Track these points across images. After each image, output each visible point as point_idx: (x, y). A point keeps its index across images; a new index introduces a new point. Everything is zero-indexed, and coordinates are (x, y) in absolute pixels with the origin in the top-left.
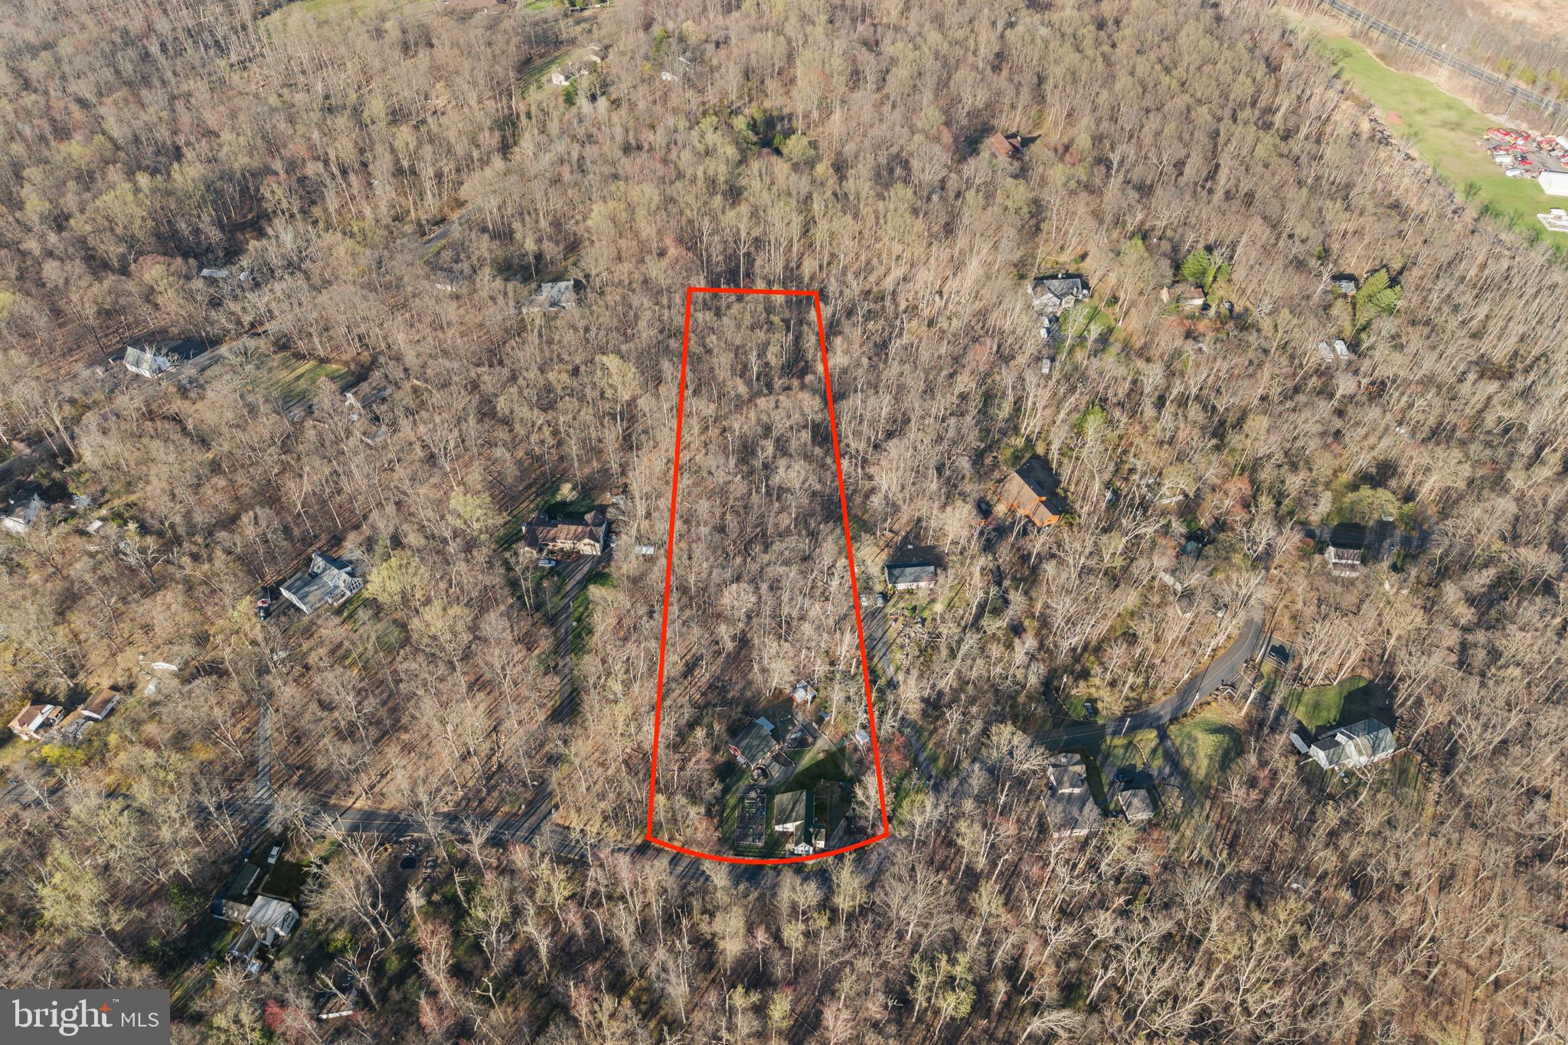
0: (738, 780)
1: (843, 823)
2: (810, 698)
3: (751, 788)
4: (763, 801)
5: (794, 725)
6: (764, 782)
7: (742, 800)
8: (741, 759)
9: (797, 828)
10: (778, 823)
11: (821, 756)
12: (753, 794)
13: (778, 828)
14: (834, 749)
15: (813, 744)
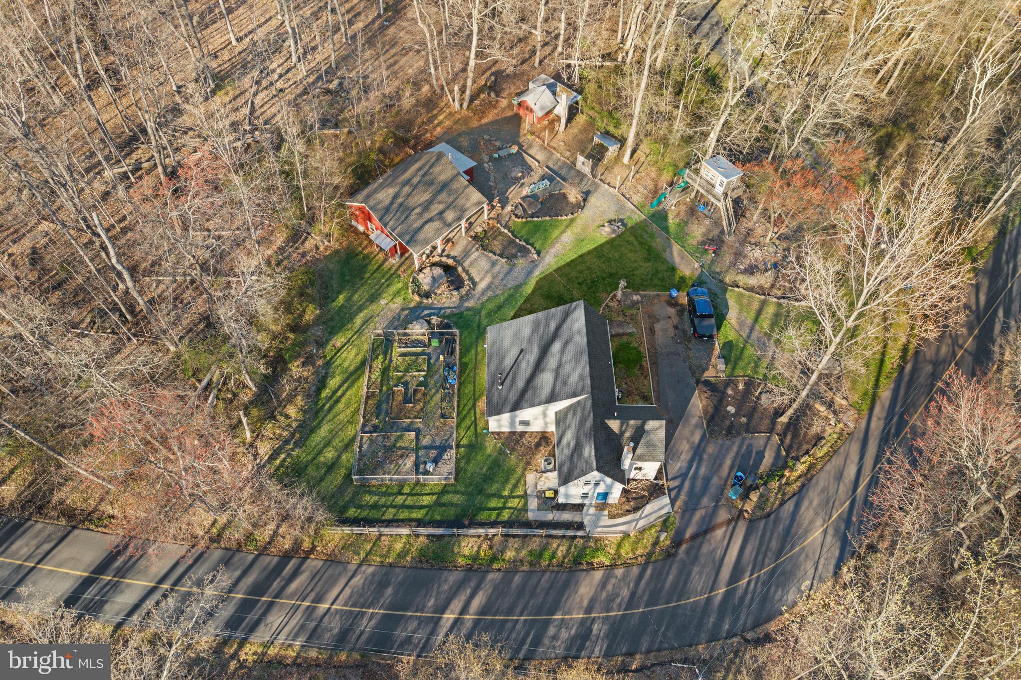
0: (374, 298)
1: (698, 403)
2: (562, 110)
3: (414, 314)
4: (448, 345)
5: (528, 169)
6: (447, 298)
7: (384, 345)
8: (382, 240)
9: (560, 419)
10: (495, 410)
11: (606, 234)
12: (418, 330)
13: (499, 423)
14: (638, 217)
15: (579, 207)
